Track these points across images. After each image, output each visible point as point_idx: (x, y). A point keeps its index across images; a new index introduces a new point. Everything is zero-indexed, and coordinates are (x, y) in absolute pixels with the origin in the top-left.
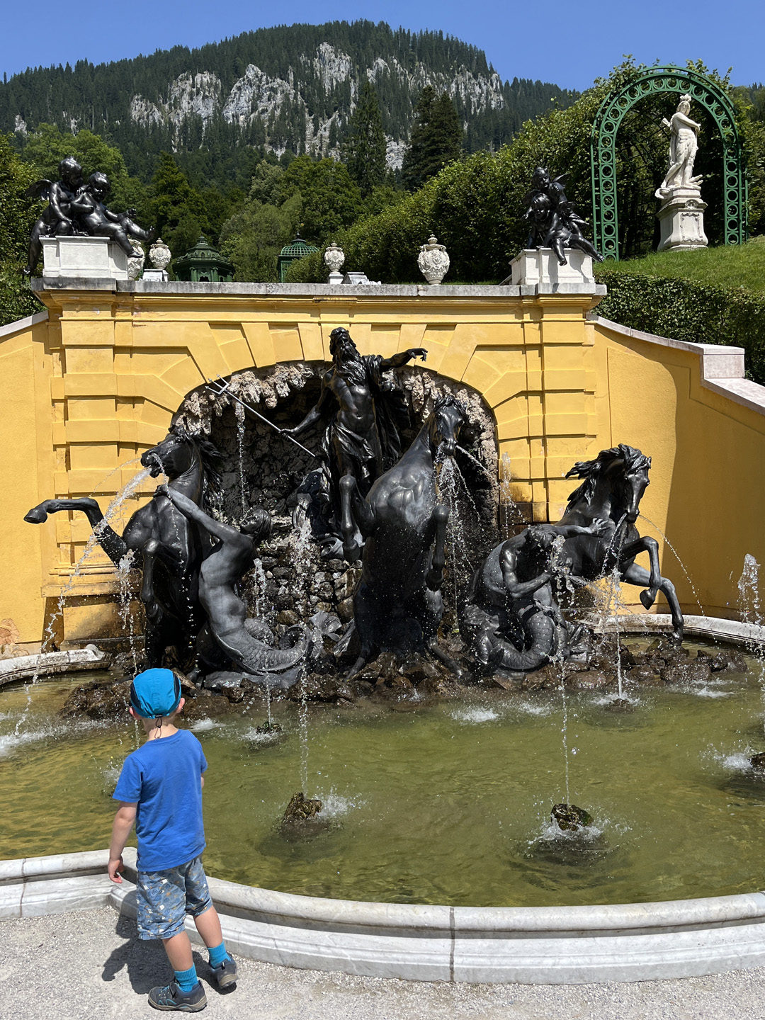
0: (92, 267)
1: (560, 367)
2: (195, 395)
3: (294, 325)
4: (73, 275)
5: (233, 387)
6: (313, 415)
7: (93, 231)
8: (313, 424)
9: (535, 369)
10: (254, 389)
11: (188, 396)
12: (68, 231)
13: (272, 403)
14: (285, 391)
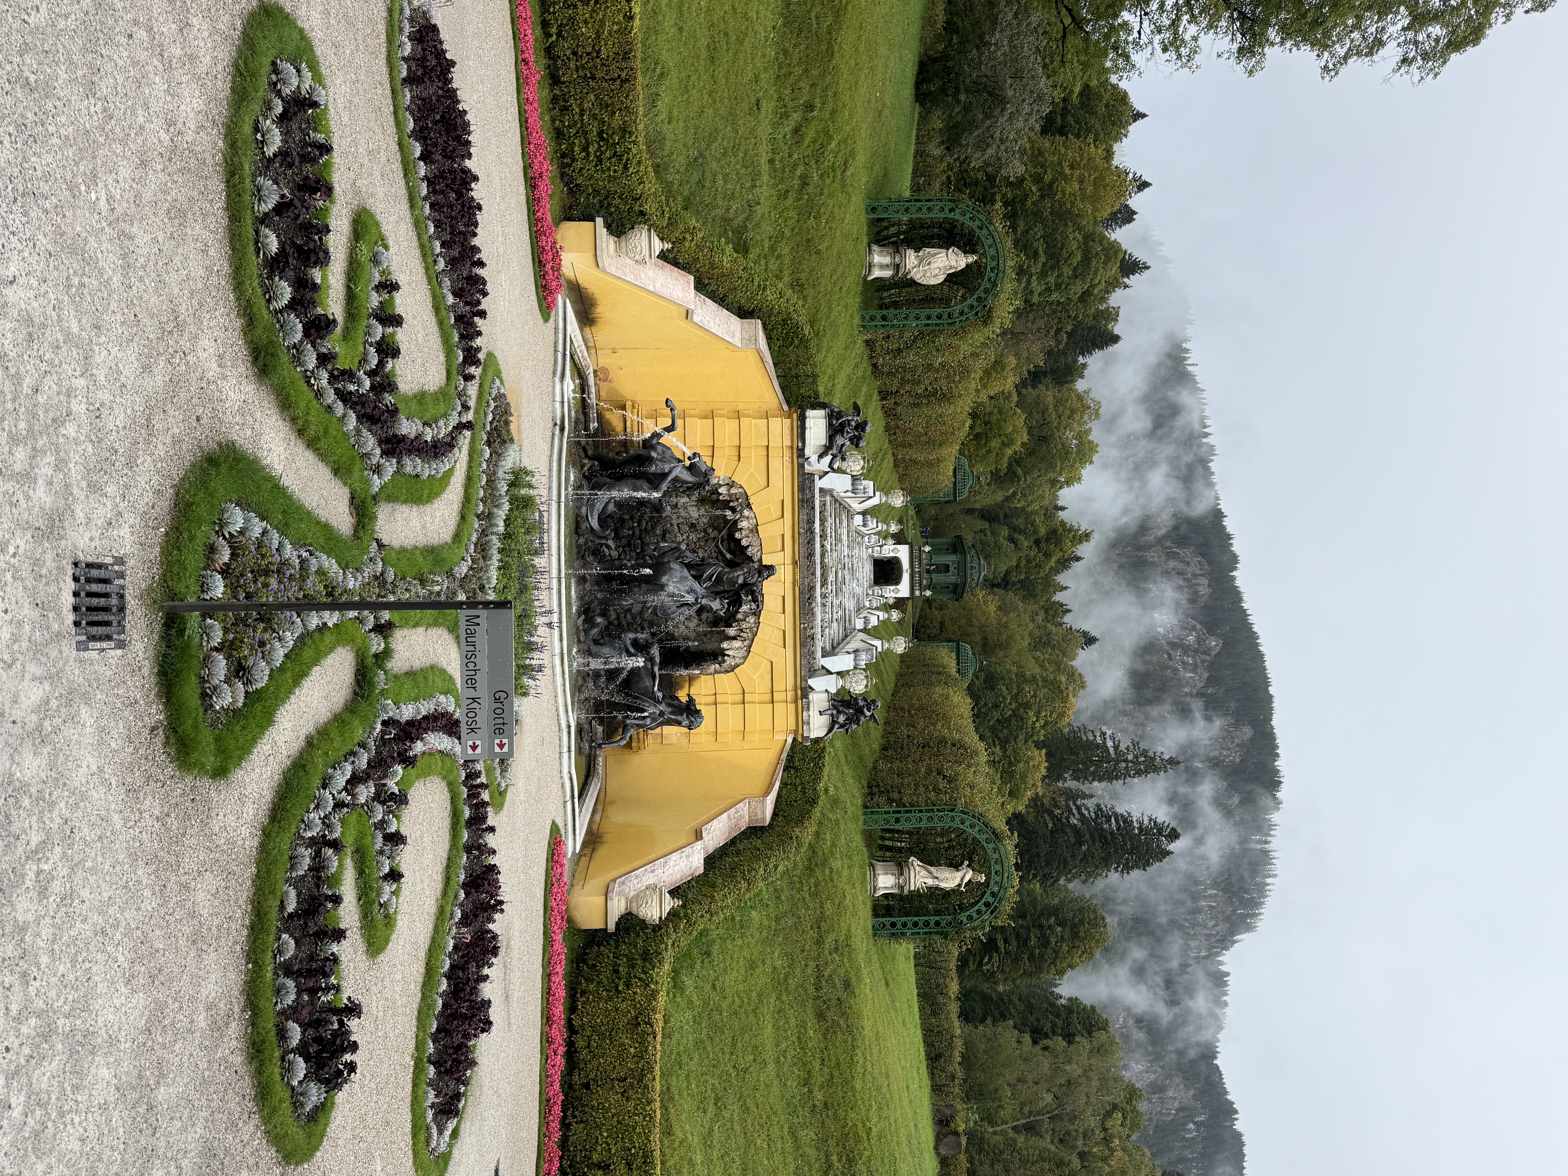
0: (812, 437)
1: (759, 714)
2: (740, 490)
3: (783, 550)
4: (807, 425)
5: (746, 513)
6: (728, 556)
7: (831, 438)
8: (723, 556)
9: (757, 698)
10: (744, 524)
11: (741, 487)
12: (830, 425)
13: (738, 535)
14: (744, 543)
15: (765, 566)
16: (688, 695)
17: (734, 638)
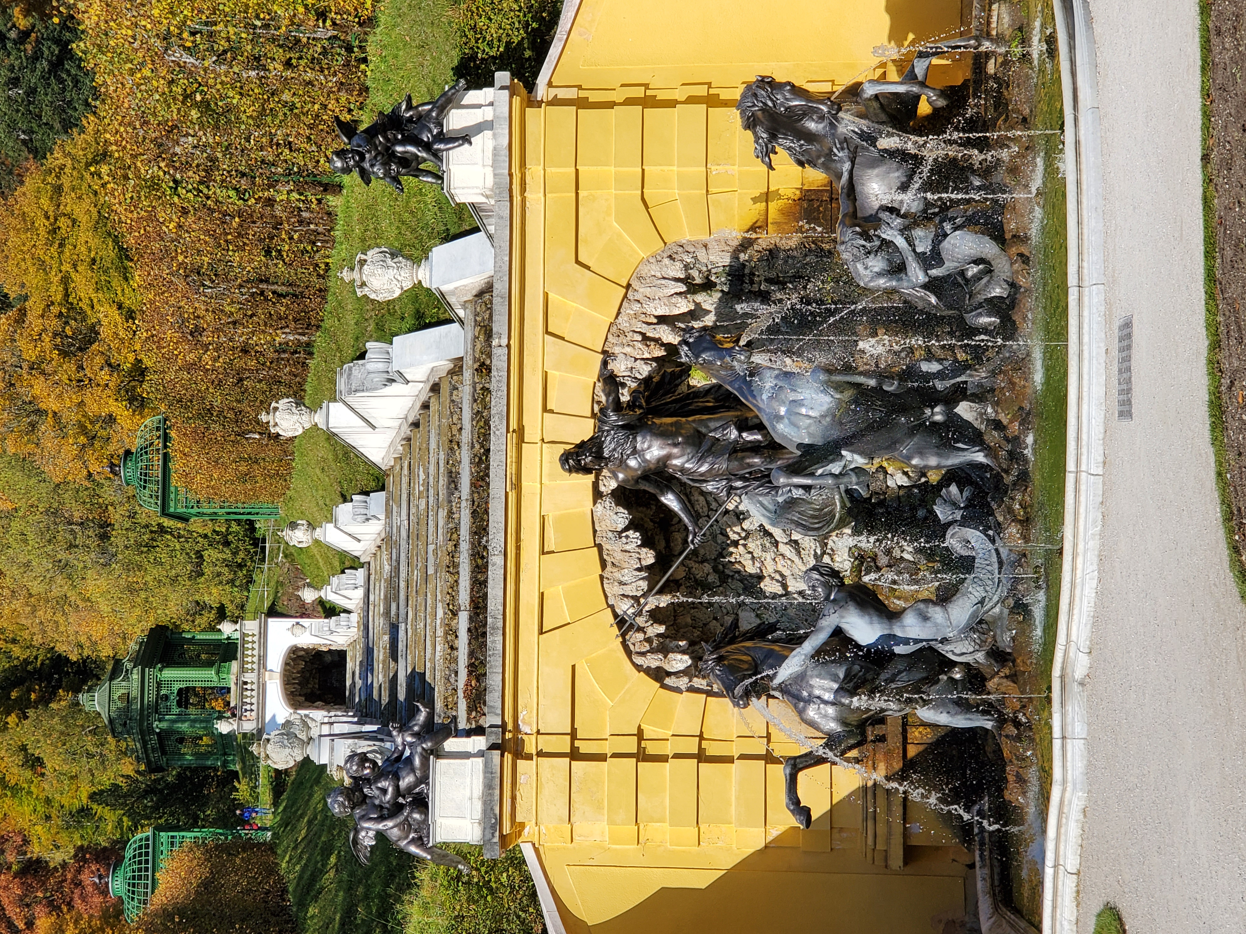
0: (468, 780)
2: (639, 660)
5: (627, 607)
7: (423, 777)
10: (633, 581)
11: (638, 668)
12: (423, 810)
13: (649, 557)
14: (634, 536)
15: (587, 470)
16: (771, 167)
17: (662, 320)
